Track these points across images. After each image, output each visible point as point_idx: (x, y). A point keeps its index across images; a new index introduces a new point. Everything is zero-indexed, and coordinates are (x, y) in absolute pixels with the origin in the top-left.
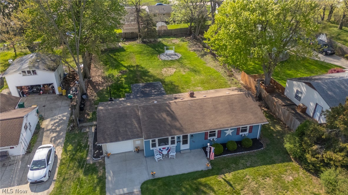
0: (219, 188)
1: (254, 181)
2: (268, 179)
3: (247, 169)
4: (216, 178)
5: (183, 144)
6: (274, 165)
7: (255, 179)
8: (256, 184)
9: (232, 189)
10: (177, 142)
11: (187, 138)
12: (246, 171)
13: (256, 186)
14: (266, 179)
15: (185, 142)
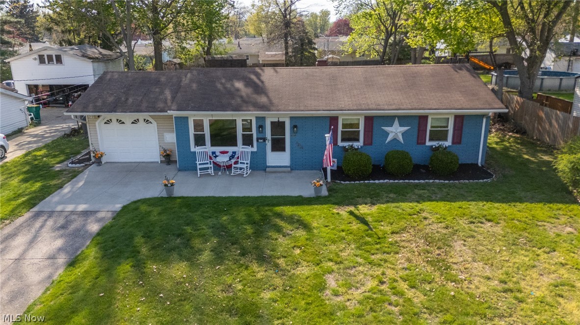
0: (327, 224)
1: (440, 222)
2: (489, 224)
3: (429, 203)
4: (331, 209)
5: (274, 149)
6: (518, 204)
7: (444, 219)
8: (447, 228)
9: (366, 227)
10: (258, 139)
11: (285, 136)
12: (427, 205)
13: (444, 231)
14: (482, 223)
15: (278, 146)
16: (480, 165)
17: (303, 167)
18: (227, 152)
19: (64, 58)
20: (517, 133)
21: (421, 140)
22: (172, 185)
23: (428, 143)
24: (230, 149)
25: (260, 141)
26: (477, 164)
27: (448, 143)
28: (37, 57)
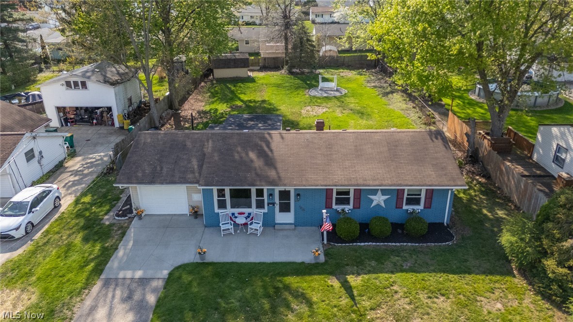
0: (324, 299)
1: (407, 297)
2: (442, 298)
3: (400, 274)
4: (326, 280)
5: (281, 210)
6: (467, 275)
7: (410, 294)
8: (410, 304)
9: (353, 303)
10: (268, 204)
11: (290, 200)
12: (398, 277)
13: (408, 307)
14: (437, 298)
15: (285, 208)
16: (446, 225)
17: (305, 224)
18: (244, 213)
19: (89, 84)
20: (483, 176)
21: (399, 206)
22: (205, 253)
23: (405, 207)
24: (247, 211)
25: (270, 205)
26: (443, 223)
27: (421, 207)
28: (64, 83)
